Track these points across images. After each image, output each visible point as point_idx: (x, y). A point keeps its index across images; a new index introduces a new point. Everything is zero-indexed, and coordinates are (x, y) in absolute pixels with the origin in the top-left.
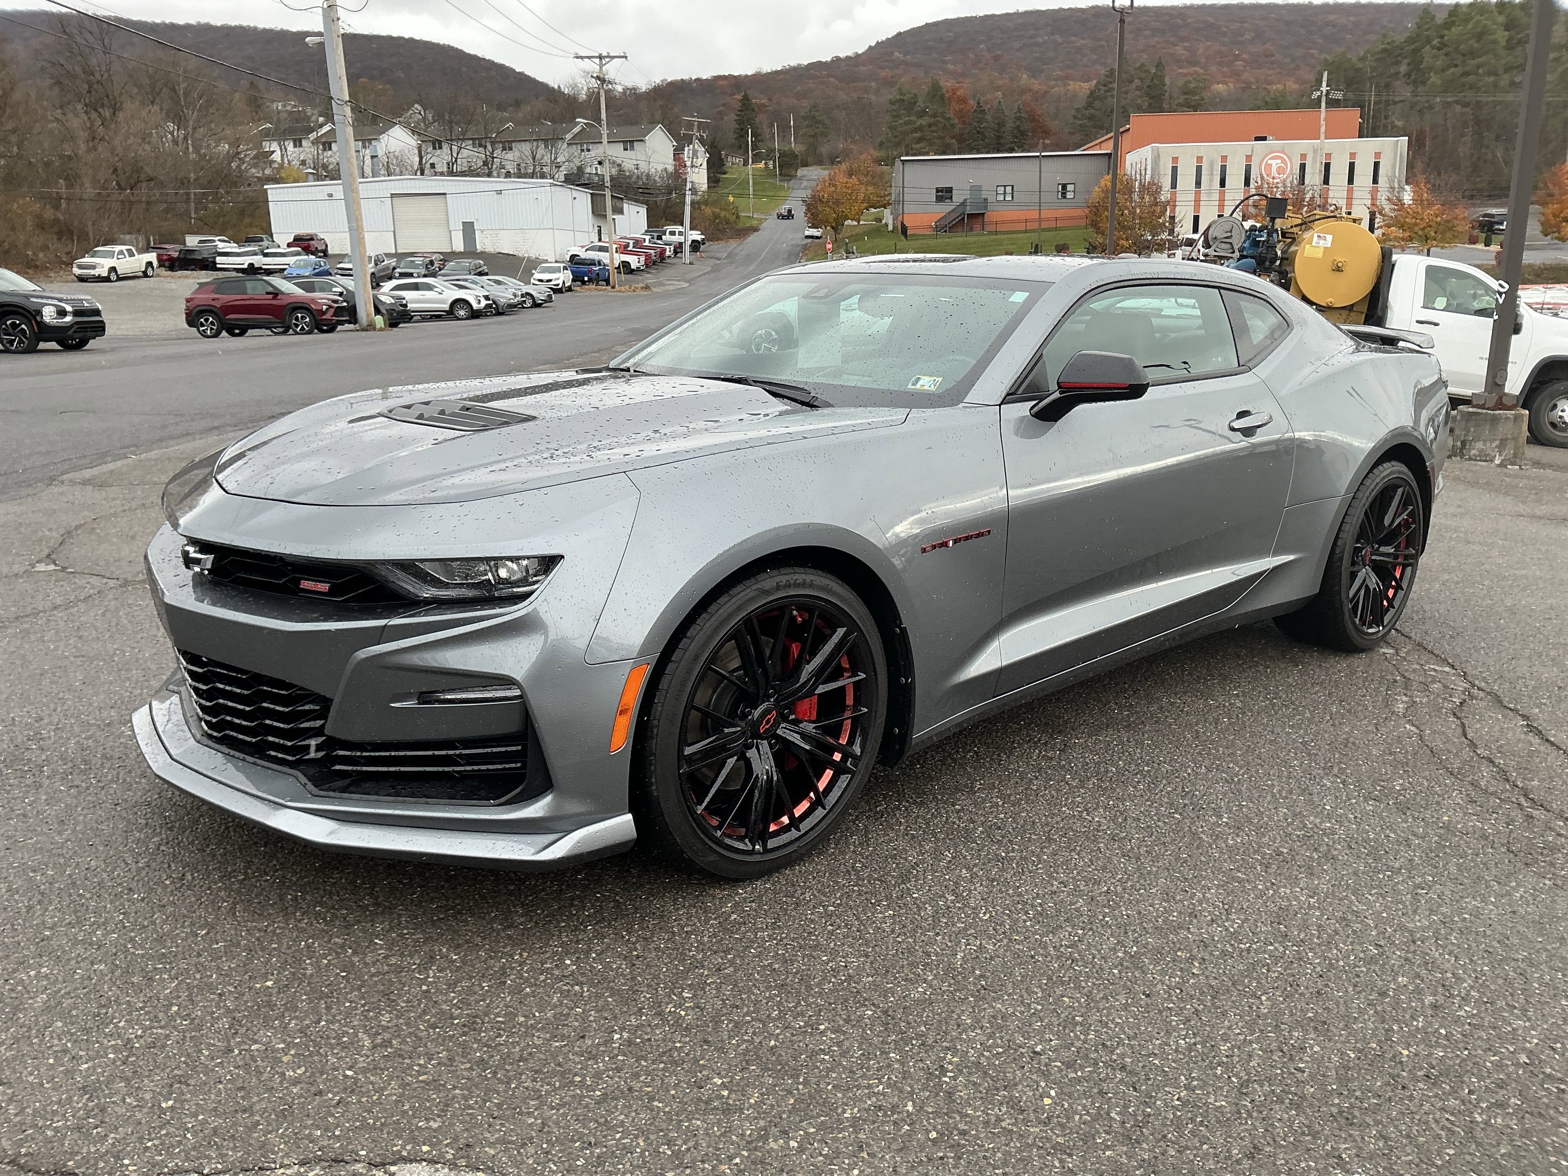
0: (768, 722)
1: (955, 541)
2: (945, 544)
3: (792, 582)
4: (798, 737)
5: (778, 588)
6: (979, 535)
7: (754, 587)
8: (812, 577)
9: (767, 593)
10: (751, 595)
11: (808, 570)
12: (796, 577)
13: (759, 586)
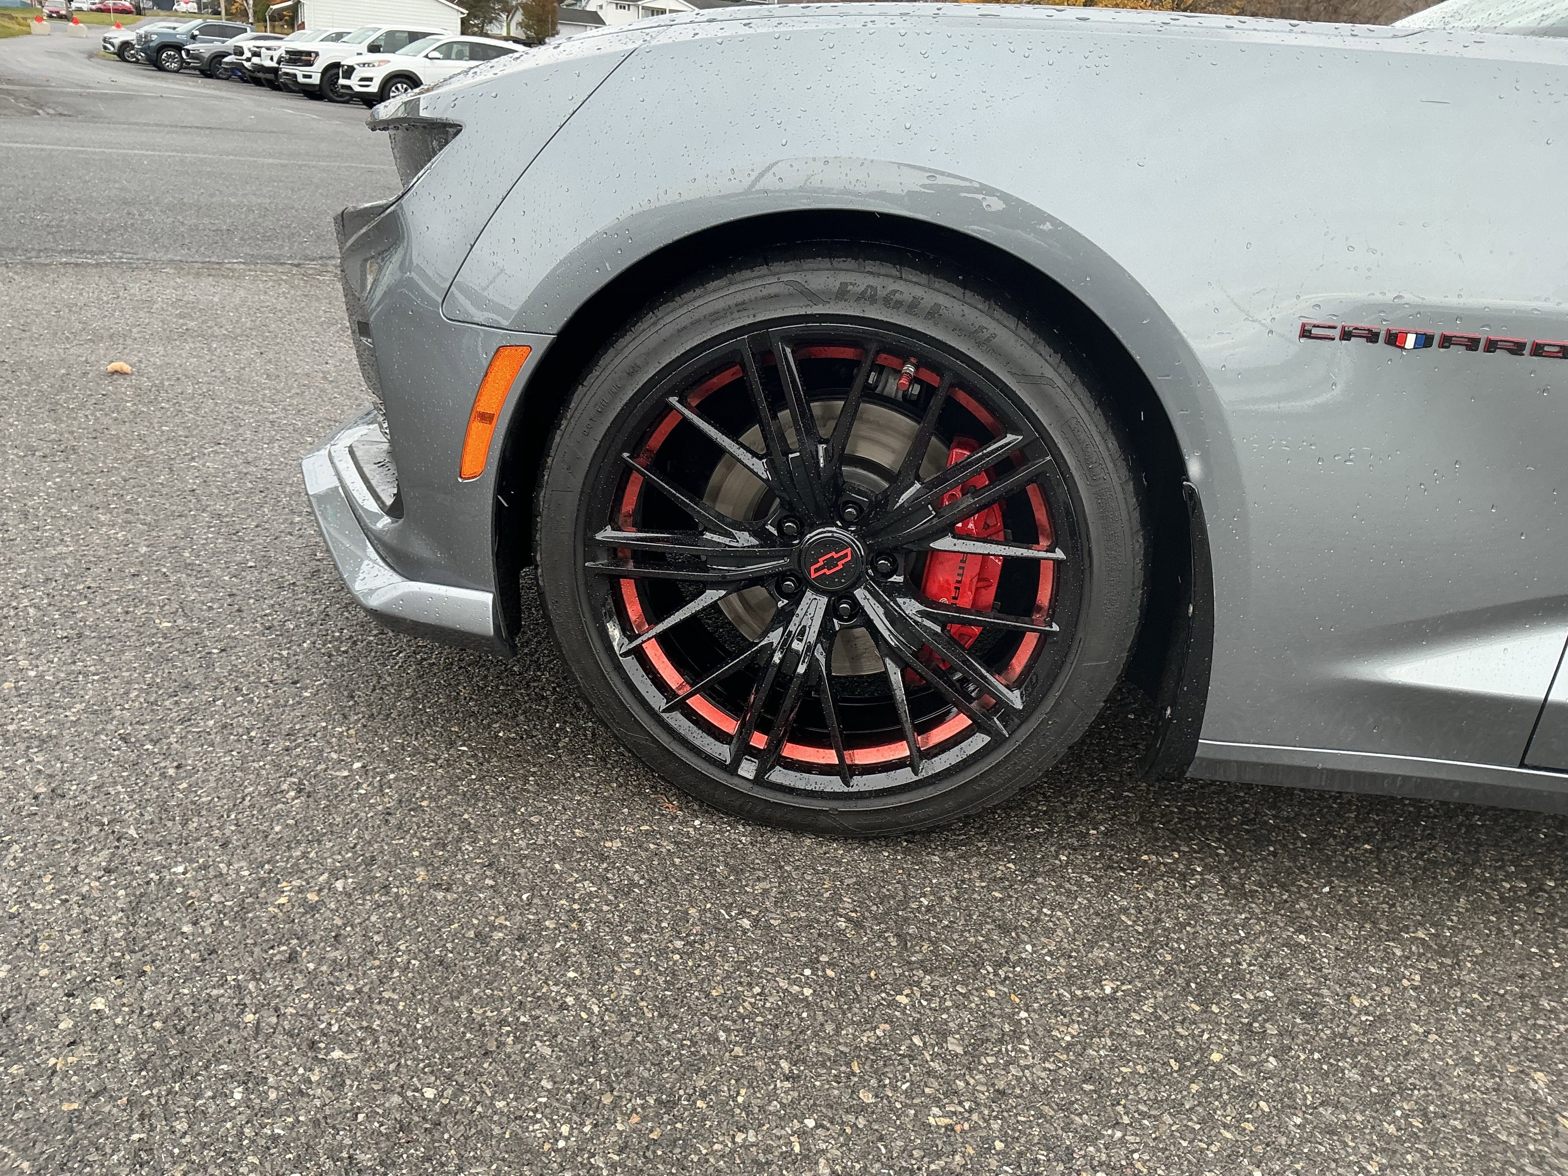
0: (831, 563)
1: (1425, 341)
2: (1394, 339)
3: (881, 293)
4: (881, 611)
5: (842, 294)
6: (1517, 349)
7: (785, 278)
8: (941, 299)
9: (812, 296)
10: (773, 290)
11: (907, 273)
12: (899, 286)
13: (797, 277)
